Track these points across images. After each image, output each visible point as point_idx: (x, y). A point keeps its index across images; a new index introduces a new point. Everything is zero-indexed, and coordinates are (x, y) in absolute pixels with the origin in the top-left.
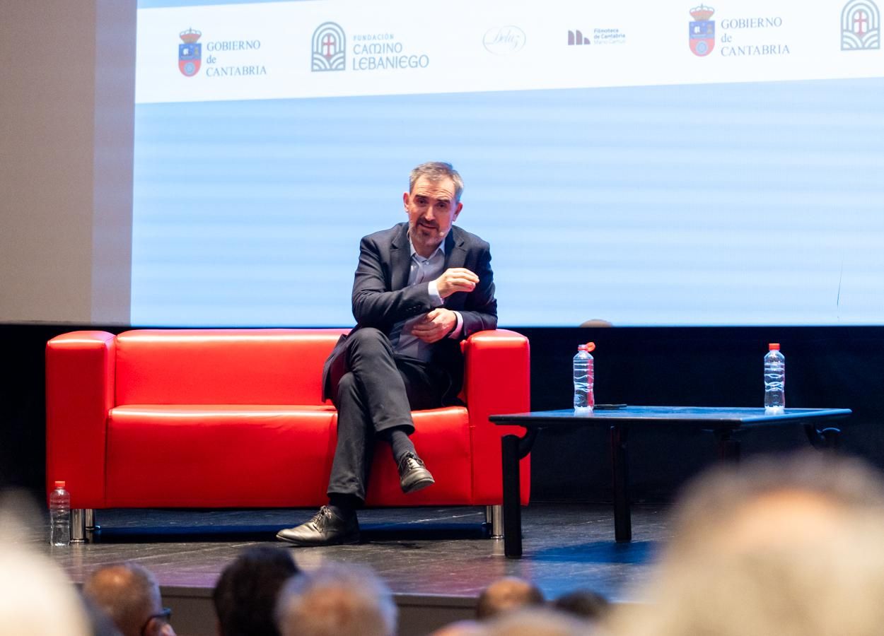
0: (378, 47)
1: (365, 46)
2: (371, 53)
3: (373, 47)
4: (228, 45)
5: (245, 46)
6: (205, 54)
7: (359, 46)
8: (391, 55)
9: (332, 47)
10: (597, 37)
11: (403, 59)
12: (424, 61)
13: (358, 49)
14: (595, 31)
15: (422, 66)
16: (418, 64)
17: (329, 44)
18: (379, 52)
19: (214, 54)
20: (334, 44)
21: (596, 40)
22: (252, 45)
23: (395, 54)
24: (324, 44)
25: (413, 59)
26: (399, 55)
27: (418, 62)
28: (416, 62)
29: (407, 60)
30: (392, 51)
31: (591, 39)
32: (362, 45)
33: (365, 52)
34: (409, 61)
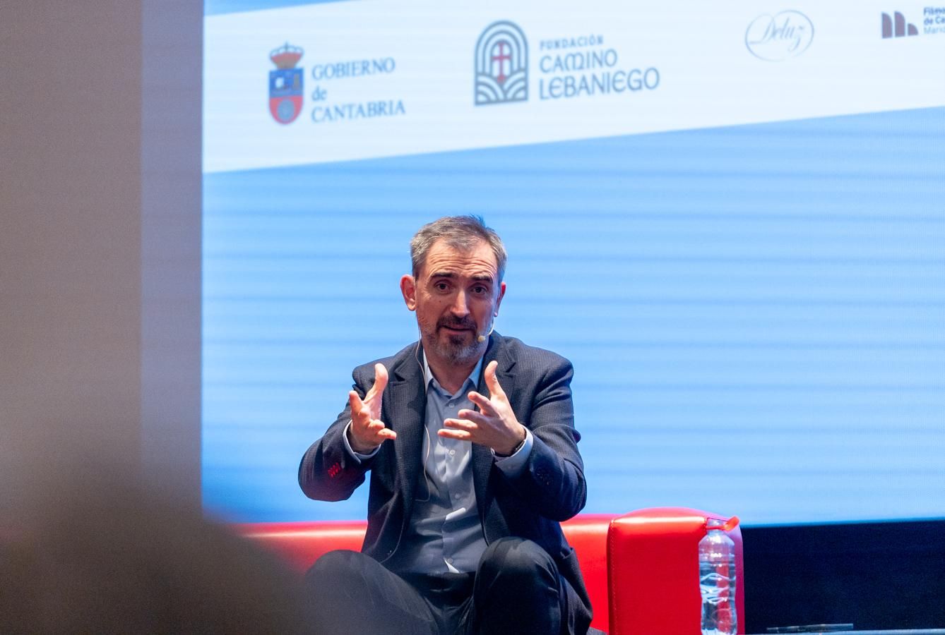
0: (578, 60)
1: (558, 59)
2: (567, 68)
3: (570, 60)
4: (345, 69)
5: (371, 68)
6: (309, 86)
7: (548, 57)
8: (599, 71)
9: (506, 63)
10: (928, 21)
11: (620, 77)
12: (651, 79)
13: (547, 64)
14: (925, 11)
15: (648, 87)
16: (643, 84)
17: (501, 58)
18: (581, 68)
19: (323, 84)
20: (509, 57)
21: (927, 27)
22: (381, 67)
23: (606, 69)
24: (493, 58)
25: (635, 76)
26: (612, 71)
27: (641, 82)
28: (640, 81)
29: (625, 79)
30: (600, 63)
31: (920, 26)
32: (554, 58)
33: (558, 69)
34: (629, 82)
